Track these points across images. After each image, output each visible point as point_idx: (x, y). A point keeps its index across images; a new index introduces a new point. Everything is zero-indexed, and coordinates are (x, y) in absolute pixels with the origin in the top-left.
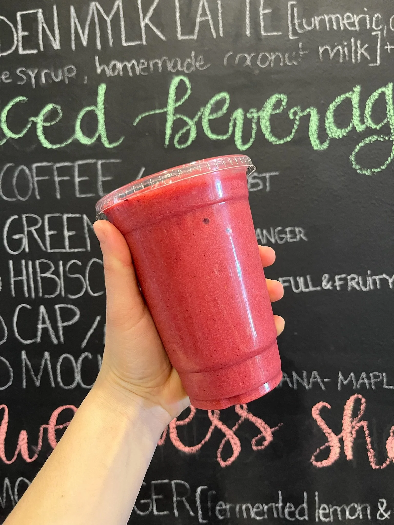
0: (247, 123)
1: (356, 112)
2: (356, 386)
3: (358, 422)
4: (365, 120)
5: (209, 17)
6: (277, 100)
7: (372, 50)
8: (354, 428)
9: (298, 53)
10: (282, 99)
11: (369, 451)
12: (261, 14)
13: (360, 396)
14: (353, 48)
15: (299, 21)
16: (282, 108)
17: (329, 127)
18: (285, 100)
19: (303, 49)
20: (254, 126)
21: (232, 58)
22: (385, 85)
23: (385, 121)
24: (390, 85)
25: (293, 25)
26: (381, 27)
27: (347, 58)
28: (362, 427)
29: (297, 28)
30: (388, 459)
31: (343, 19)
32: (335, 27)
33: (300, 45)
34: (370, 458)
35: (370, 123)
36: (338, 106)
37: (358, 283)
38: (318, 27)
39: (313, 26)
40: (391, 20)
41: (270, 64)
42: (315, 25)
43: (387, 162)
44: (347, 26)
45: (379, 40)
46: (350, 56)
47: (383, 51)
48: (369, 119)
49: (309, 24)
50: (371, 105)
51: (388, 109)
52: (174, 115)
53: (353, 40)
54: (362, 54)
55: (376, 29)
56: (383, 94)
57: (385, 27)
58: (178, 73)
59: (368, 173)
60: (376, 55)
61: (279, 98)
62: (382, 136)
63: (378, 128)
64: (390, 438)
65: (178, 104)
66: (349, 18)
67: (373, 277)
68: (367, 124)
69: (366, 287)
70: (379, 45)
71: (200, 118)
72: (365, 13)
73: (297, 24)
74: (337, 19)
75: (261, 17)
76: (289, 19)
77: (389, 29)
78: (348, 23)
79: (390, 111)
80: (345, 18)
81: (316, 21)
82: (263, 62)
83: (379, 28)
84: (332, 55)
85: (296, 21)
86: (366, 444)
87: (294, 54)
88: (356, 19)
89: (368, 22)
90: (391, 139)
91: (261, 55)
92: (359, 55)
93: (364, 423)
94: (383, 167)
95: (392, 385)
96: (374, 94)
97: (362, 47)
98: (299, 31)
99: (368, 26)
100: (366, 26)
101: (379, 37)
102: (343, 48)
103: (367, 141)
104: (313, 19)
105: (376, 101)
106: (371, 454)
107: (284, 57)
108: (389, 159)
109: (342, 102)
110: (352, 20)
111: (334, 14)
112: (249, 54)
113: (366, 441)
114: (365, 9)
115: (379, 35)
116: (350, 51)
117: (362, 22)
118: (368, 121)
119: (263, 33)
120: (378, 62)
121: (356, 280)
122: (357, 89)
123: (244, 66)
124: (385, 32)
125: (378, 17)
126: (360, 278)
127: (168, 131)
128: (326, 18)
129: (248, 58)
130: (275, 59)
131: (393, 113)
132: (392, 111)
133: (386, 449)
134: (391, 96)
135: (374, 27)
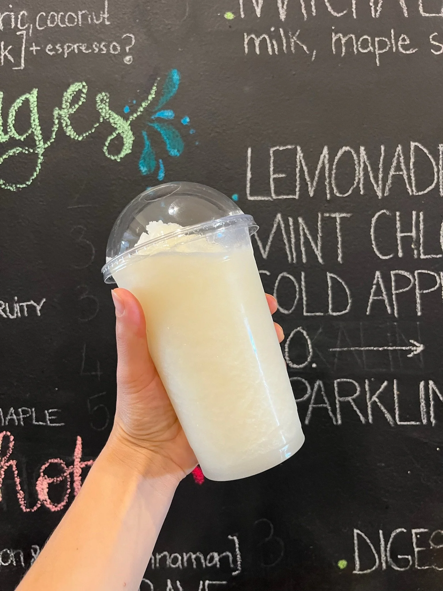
2: (5, 423)
3: (7, 462)
4: (9, 130)
7: (15, 52)
8: (3, 468)
11: (18, 493)
13: (9, 434)
22: (29, 92)
23: (30, 132)
24: (35, 92)
26: (27, 26)
28: (11, 467)
30: (39, 502)
34: (20, 500)
35: (13, 133)
37: (4, 310)
40: (38, 18)
43: (33, 178)
45: (24, 41)
47: (28, 52)
48: (13, 129)
50: (14, 113)
51: (32, 118)
54: (5, 56)
55: (21, 28)
56: (27, 102)
57: (31, 25)
59: (13, 189)
60: (21, 57)
62: (27, 148)
63: (22, 139)
64: (40, 478)
67: (21, 304)
68: (11, 134)
69: (13, 315)
70: (24, 46)
72: (10, 10)
77: (35, 28)
79: (34, 121)
83: (25, 27)
86: (16, 485)
89: (13, 20)
90: (36, 152)
92: (2, 57)
93: (13, 463)
94: (29, 183)
95: (41, 422)
96: (18, 101)
97: (5, 49)
99: (13, 25)
100: (11, 25)
101: (25, 37)
103: (11, 153)
105: (20, 109)
106: (21, 495)
108: (35, 174)
113: (15, 482)
114: (11, 6)
115: (25, 34)
117: (6, 20)
118: (11, 131)
120: (23, 65)
121: (3, 306)
124: (31, 31)
125: (24, 14)
126: (7, 304)
131: (38, 123)
132: (37, 121)
133: (36, 491)
134: (36, 103)
135: (19, 26)
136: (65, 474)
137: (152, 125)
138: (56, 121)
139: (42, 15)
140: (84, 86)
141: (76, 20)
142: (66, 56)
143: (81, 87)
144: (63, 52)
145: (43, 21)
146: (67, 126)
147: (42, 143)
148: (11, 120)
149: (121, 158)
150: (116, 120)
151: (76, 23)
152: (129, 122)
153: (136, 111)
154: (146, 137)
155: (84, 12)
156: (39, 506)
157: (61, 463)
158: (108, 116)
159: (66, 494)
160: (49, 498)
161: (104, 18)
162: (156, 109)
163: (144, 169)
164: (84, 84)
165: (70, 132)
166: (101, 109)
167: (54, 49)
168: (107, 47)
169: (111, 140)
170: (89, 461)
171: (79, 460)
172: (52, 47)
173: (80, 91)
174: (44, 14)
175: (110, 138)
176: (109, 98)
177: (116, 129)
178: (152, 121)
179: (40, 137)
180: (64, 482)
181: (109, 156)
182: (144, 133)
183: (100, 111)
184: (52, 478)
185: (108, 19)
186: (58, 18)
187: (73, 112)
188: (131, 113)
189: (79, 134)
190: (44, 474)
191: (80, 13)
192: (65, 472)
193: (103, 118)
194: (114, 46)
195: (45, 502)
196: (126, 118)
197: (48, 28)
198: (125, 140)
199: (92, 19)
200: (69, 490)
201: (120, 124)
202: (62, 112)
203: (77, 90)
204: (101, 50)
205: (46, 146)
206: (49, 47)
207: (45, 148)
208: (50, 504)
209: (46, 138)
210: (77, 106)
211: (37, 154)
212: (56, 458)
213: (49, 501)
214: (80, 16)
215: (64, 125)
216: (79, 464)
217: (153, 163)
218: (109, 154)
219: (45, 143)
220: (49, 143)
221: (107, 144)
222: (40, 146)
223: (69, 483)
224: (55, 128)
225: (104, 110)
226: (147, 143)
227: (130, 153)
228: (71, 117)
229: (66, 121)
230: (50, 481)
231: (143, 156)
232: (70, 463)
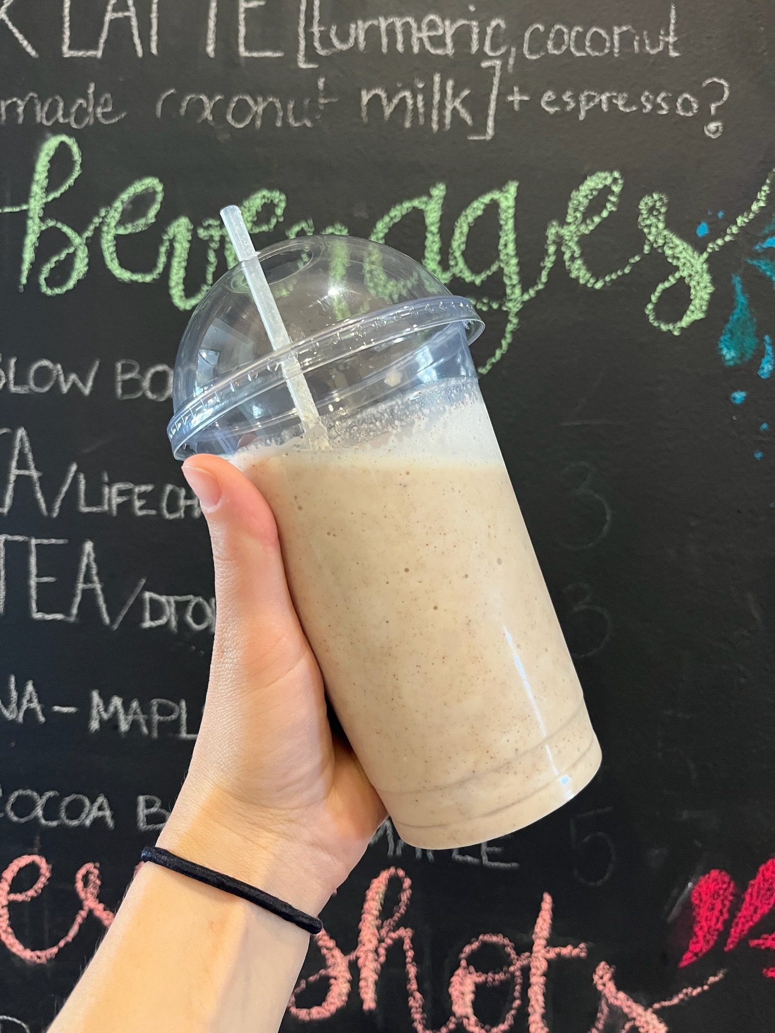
0: (198, 248)
1: (433, 243)
2: (395, 851)
3: (394, 931)
4: (452, 263)
5: (132, 13)
6: (265, 203)
7: (477, 105)
8: (383, 941)
9: (314, 101)
10: (276, 201)
11: (412, 995)
12: (242, 10)
13: (401, 873)
14: (437, 97)
15: (322, 29)
16: (274, 221)
17: (371, 272)
18: (283, 205)
19: (328, 92)
20: (212, 257)
21: (173, 103)
22: (500, 186)
23: (494, 268)
24: (512, 188)
25: (309, 36)
26: (503, 50)
27: (422, 120)
28: (400, 942)
29: (317, 44)
30: (453, 1019)
31: (419, 29)
32: (400, 47)
33: (321, 83)
34: (413, 1010)
35: (461, 268)
36: (395, 225)
38: (362, 45)
39: (352, 40)
40: (527, 35)
41: (253, 120)
42: (356, 39)
43: (493, 360)
44: (428, 46)
45: (496, 81)
46: (428, 116)
47: (503, 105)
48: (461, 262)
49: (344, 36)
50: (465, 229)
51: (502, 242)
52: (42, 219)
53: (437, 78)
54: (455, 111)
55: (491, 54)
56: (494, 206)
57: (513, 50)
58: (57, 129)
60: (487, 116)
61: (268, 199)
62: (485, 301)
63: (478, 281)
64: (460, 972)
65: (51, 197)
66: (432, 26)
68: (456, 270)
70: (495, 92)
71: (98, 231)
72: (470, 16)
73: (317, 35)
74: (407, 27)
75: (242, 17)
76: (302, 24)
77: (520, 57)
78: (430, 38)
79: (506, 245)
80: (424, 26)
81: (358, 30)
82: (238, 117)
83: (499, 53)
84: (388, 111)
85: (316, 29)
86: (407, 980)
87: (306, 102)
88: (448, 29)
89: (475, 37)
90: (504, 309)
91: (236, 99)
92: (448, 113)
93: (405, 933)
94: (484, 371)
95: (470, 855)
96: (475, 204)
97: (455, 95)
98: (322, 52)
99: (475, 48)
100: (470, 47)
101: (498, 74)
102: (414, 97)
104: (353, 26)
105: (478, 219)
106: (416, 1002)
107: (285, 109)
108: (498, 354)
109: (404, 217)
110: (440, 32)
111: (401, 15)
112: (210, 98)
113: (408, 973)
114: (472, 8)
115: (498, 68)
116: (428, 104)
117: (461, 38)
118: (456, 264)
119: (243, 52)
120: (490, 131)
122: (439, 191)
123: (199, 121)
124: (511, 61)
125: (498, 26)
127: (28, 255)
128: (383, 24)
129: (208, 105)
130: (264, 110)
131: (513, 251)
132: (511, 248)
133: (450, 996)
134: (511, 211)
135: (487, 49)
136: (512, 969)
137: (755, 262)
138: (552, 249)
139: (538, 29)
140: (615, 180)
141: (608, 44)
142: (582, 116)
143: (609, 181)
144: (577, 109)
145: (538, 42)
146: (573, 259)
147: (518, 291)
148: (458, 242)
149: (682, 329)
150: (677, 250)
151: (606, 51)
152: (705, 255)
153: (723, 234)
154: (739, 288)
155: (625, 28)
156: (452, 1026)
157: (504, 946)
158: (661, 242)
159: (511, 1009)
160: (475, 1014)
161: (667, 43)
162: (766, 231)
163: (729, 355)
164: (616, 174)
165: (579, 271)
166: (649, 226)
167: (558, 101)
168: (671, 101)
169: (665, 291)
170: (565, 946)
171: (543, 942)
172: (553, 97)
173: (607, 190)
174: (541, 28)
175: (661, 287)
176: (668, 205)
177: (677, 269)
178: (757, 255)
179: (515, 279)
180: (508, 984)
181: (656, 324)
182: (737, 280)
183: (646, 230)
184: (483, 973)
185: (676, 46)
186: (570, 36)
187: (587, 232)
188: (712, 238)
189: (597, 276)
190: (468, 964)
191: (617, 31)
192: (511, 964)
193: (651, 245)
194: (686, 100)
195: (465, 1021)
196: (699, 246)
197: (548, 56)
198: (693, 291)
199: (642, 44)
200: (517, 1003)
201: (685, 258)
202: (565, 232)
203: (600, 186)
204: (657, 107)
205: (526, 297)
206: (549, 95)
207: (523, 302)
208: (477, 1025)
209: (527, 280)
210: (597, 220)
211: (507, 313)
212: (495, 932)
213: (473, 1019)
214: (616, 37)
215: (567, 256)
216: (543, 951)
217: (750, 342)
218: (657, 318)
219: (524, 290)
220: (532, 292)
221: (654, 298)
222: (513, 297)
223: (518, 987)
224: (549, 263)
225: (653, 230)
226: (741, 299)
227: (702, 320)
228: (583, 241)
229: (572, 248)
230: (481, 979)
231: (729, 326)
232: (526, 947)
